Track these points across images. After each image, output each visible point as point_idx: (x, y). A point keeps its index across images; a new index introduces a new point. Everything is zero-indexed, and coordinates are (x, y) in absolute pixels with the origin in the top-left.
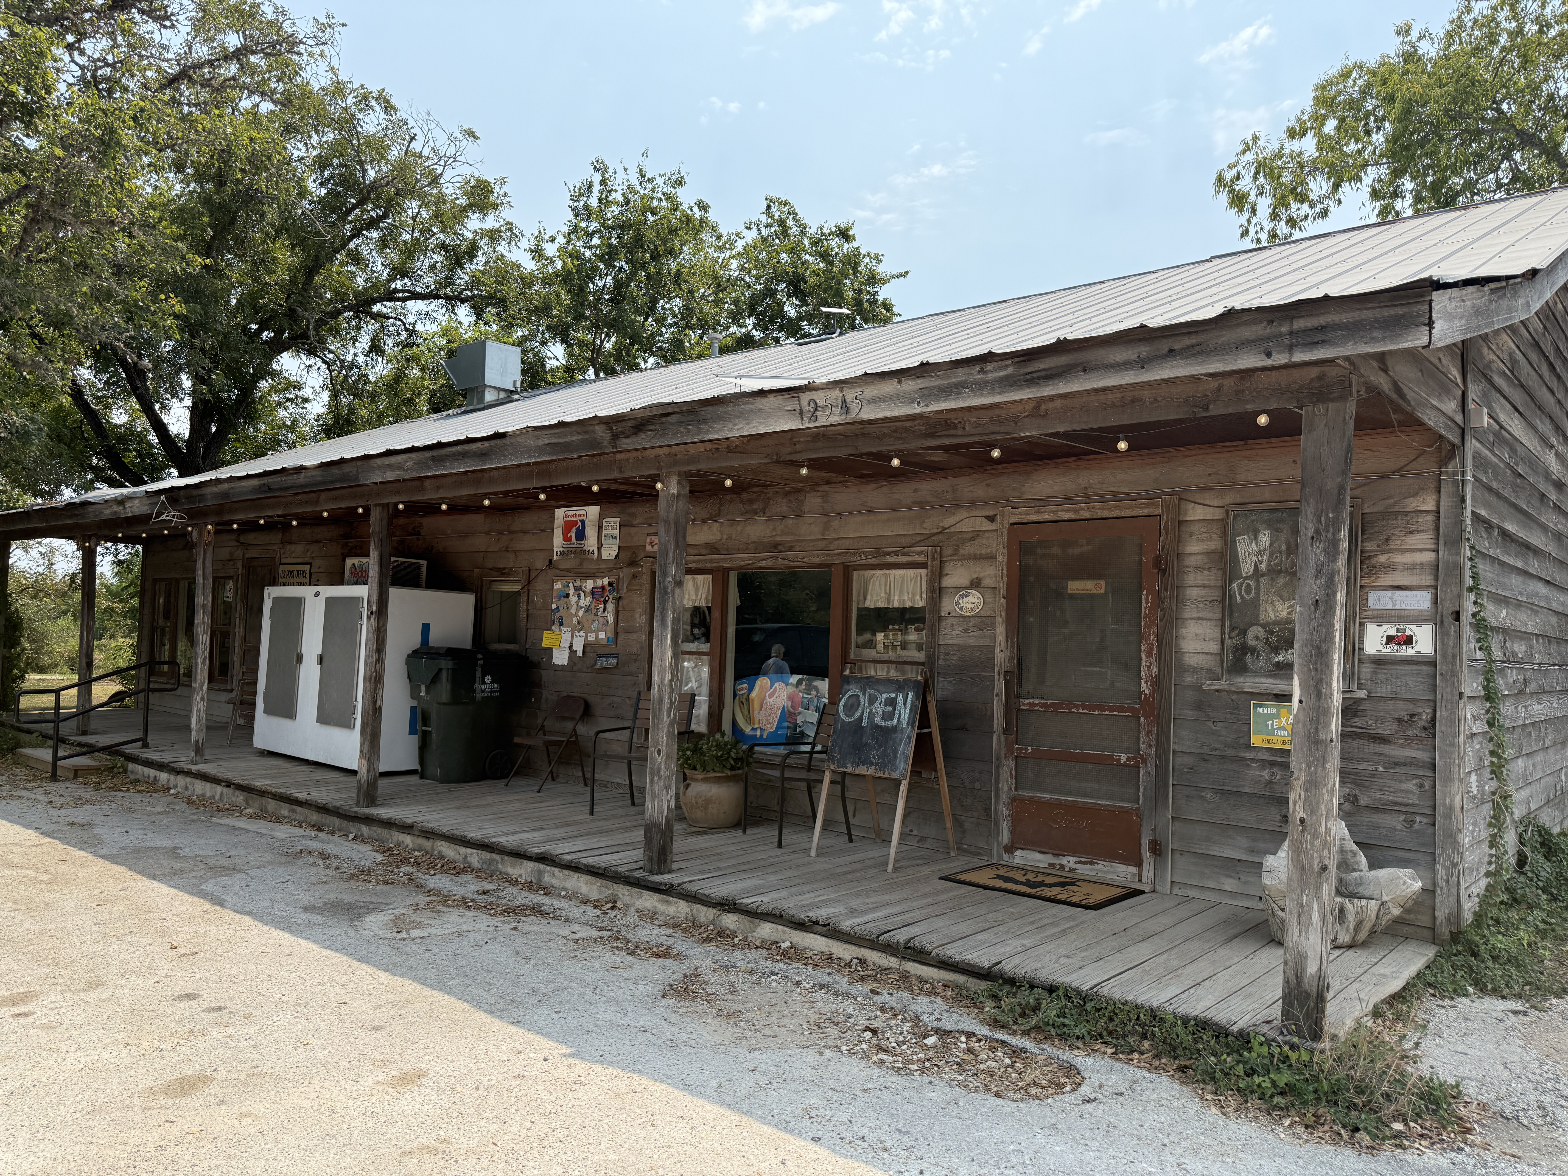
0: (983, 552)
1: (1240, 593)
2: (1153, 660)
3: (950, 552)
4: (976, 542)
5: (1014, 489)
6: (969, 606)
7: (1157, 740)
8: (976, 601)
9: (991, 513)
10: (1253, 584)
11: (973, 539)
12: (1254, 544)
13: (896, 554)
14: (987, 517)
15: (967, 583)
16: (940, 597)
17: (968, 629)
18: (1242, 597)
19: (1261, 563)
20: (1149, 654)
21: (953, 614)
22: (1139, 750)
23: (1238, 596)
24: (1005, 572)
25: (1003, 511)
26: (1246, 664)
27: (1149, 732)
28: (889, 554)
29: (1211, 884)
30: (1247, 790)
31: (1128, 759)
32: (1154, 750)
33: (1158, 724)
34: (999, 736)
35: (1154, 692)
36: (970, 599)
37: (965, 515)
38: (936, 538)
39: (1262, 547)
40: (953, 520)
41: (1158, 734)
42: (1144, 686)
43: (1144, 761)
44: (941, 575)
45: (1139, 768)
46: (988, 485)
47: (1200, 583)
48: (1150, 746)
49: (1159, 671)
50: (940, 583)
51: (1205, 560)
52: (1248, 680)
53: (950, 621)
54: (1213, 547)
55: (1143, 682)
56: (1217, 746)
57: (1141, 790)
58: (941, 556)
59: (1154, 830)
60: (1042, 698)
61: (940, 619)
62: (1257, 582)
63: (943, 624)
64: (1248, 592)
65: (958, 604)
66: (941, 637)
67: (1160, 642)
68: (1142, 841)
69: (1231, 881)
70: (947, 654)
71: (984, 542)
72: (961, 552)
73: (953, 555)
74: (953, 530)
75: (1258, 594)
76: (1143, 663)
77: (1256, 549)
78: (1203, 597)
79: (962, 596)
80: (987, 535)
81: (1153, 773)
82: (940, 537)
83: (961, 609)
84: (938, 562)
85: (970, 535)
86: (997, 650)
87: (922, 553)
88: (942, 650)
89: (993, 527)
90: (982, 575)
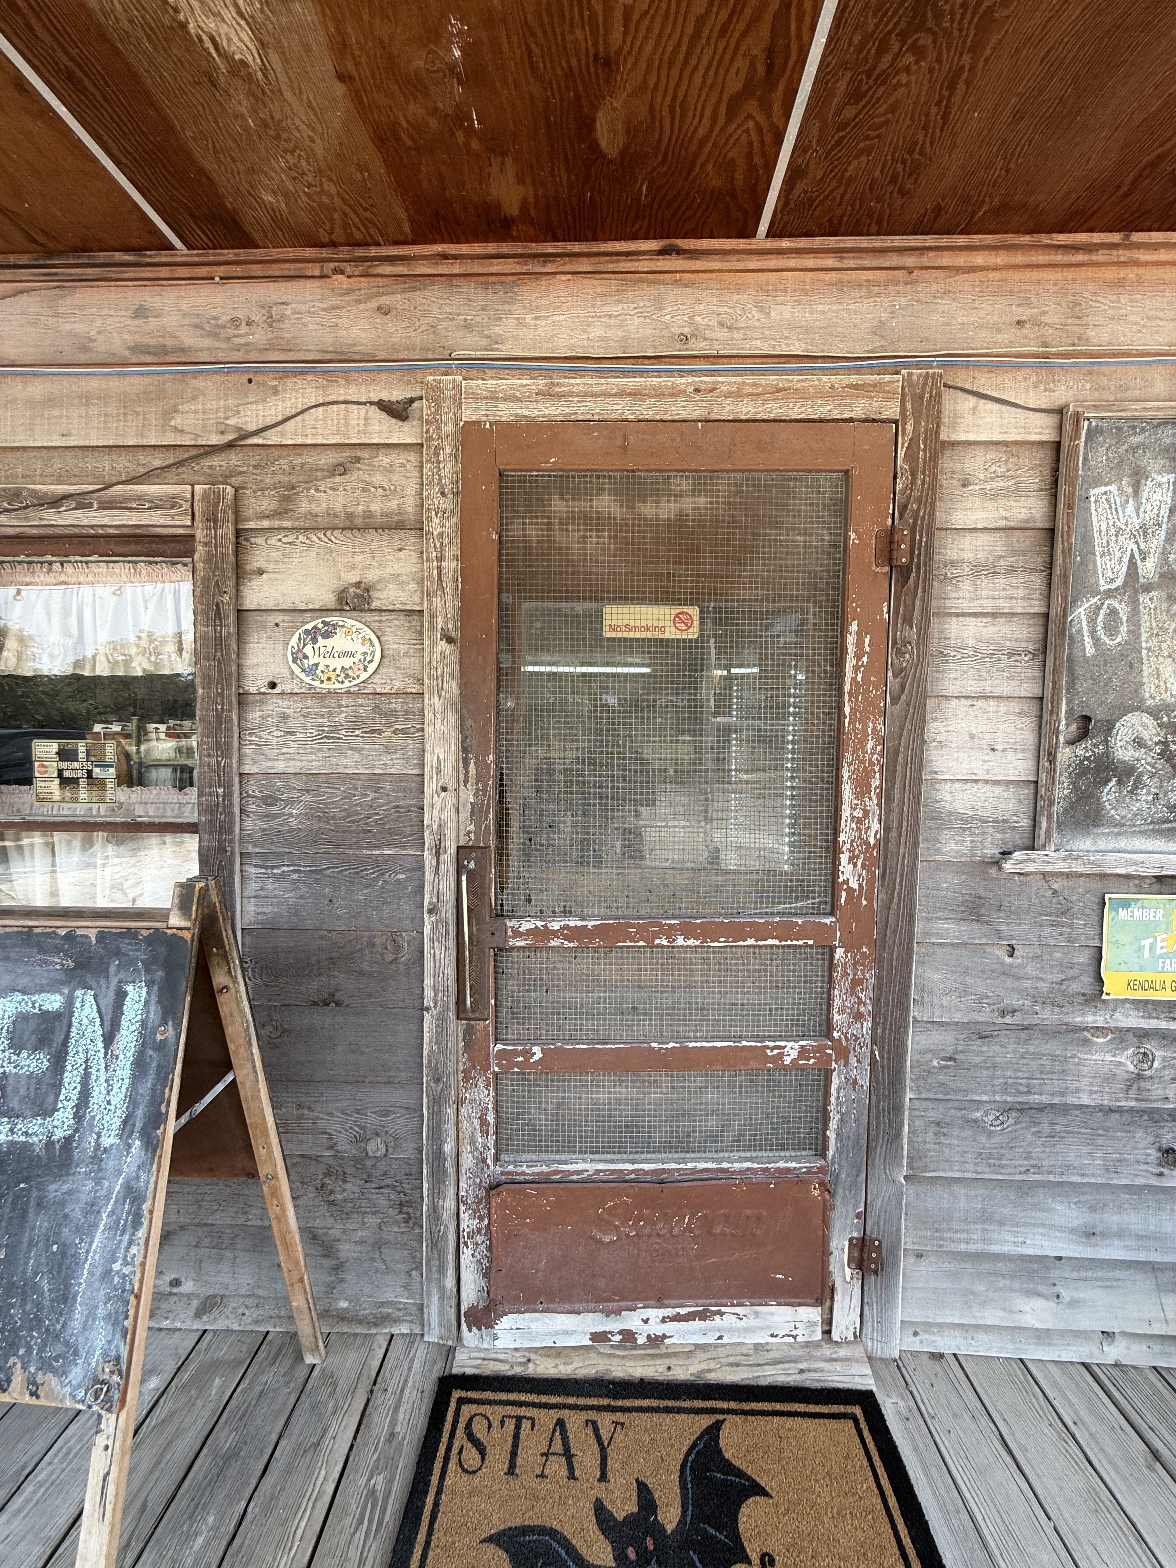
0: (376, 507)
1: (1093, 632)
2: (872, 804)
3: (267, 504)
4: (351, 479)
5: (467, 327)
6: (336, 663)
7: (876, 1001)
8: (359, 648)
9: (396, 394)
10: (1123, 610)
11: (341, 469)
12: (1130, 508)
13: (81, 501)
14: (385, 407)
15: (328, 598)
16: (241, 637)
17: (335, 729)
18: (1096, 641)
19: (1144, 556)
20: (862, 788)
21: (286, 687)
22: (829, 1027)
23: (1087, 639)
24: (449, 565)
25: (436, 388)
26: (1099, 807)
27: (855, 983)
28: (56, 502)
29: (991, 1316)
30: (1085, 1100)
31: (803, 1053)
32: (868, 1025)
33: (879, 962)
34: (441, 1019)
35: (871, 882)
36: (338, 642)
37: (313, 396)
38: (217, 462)
39: (1148, 517)
40: (274, 410)
41: (878, 987)
42: (847, 872)
43: (843, 1054)
44: (240, 573)
45: (828, 1073)
46: (384, 311)
47: (988, 605)
48: (858, 1017)
49: (887, 829)
50: (238, 595)
51: (1000, 549)
52: (1102, 844)
53: (275, 706)
54: (1023, 514)
55: (844, 858)
56: (1015, 1001)
57: (833, 1124)
58: (237, 519)
59: (864, 1217)
60: (567, 913)
61: (243, 699)
62: (1134, 603)
63: (254, 715)
64: (1112, 629)
65: (298, 657)
66: (249, 751)
67: (891, 757)
68: (834, 1244)
69: (1039, 1303)
70: (270, 800)
71: (378, 479)
72: (304, 506)
73: (277, 514)
74: (273, 438)
75: (1135, 633)
76: (846, 812)
77: (1136, 522)
78: (992, 641)
79: (313, 635)
80: (384, 459)
81: (865, 1081)
82: (233, 459)
83: (311, 671)
84: (227, 530)
85: (328, 459)
86: (431, 786)
87: (172, 502)
88: (253, 788)
89: (405, 433)
90: (372, 575)
